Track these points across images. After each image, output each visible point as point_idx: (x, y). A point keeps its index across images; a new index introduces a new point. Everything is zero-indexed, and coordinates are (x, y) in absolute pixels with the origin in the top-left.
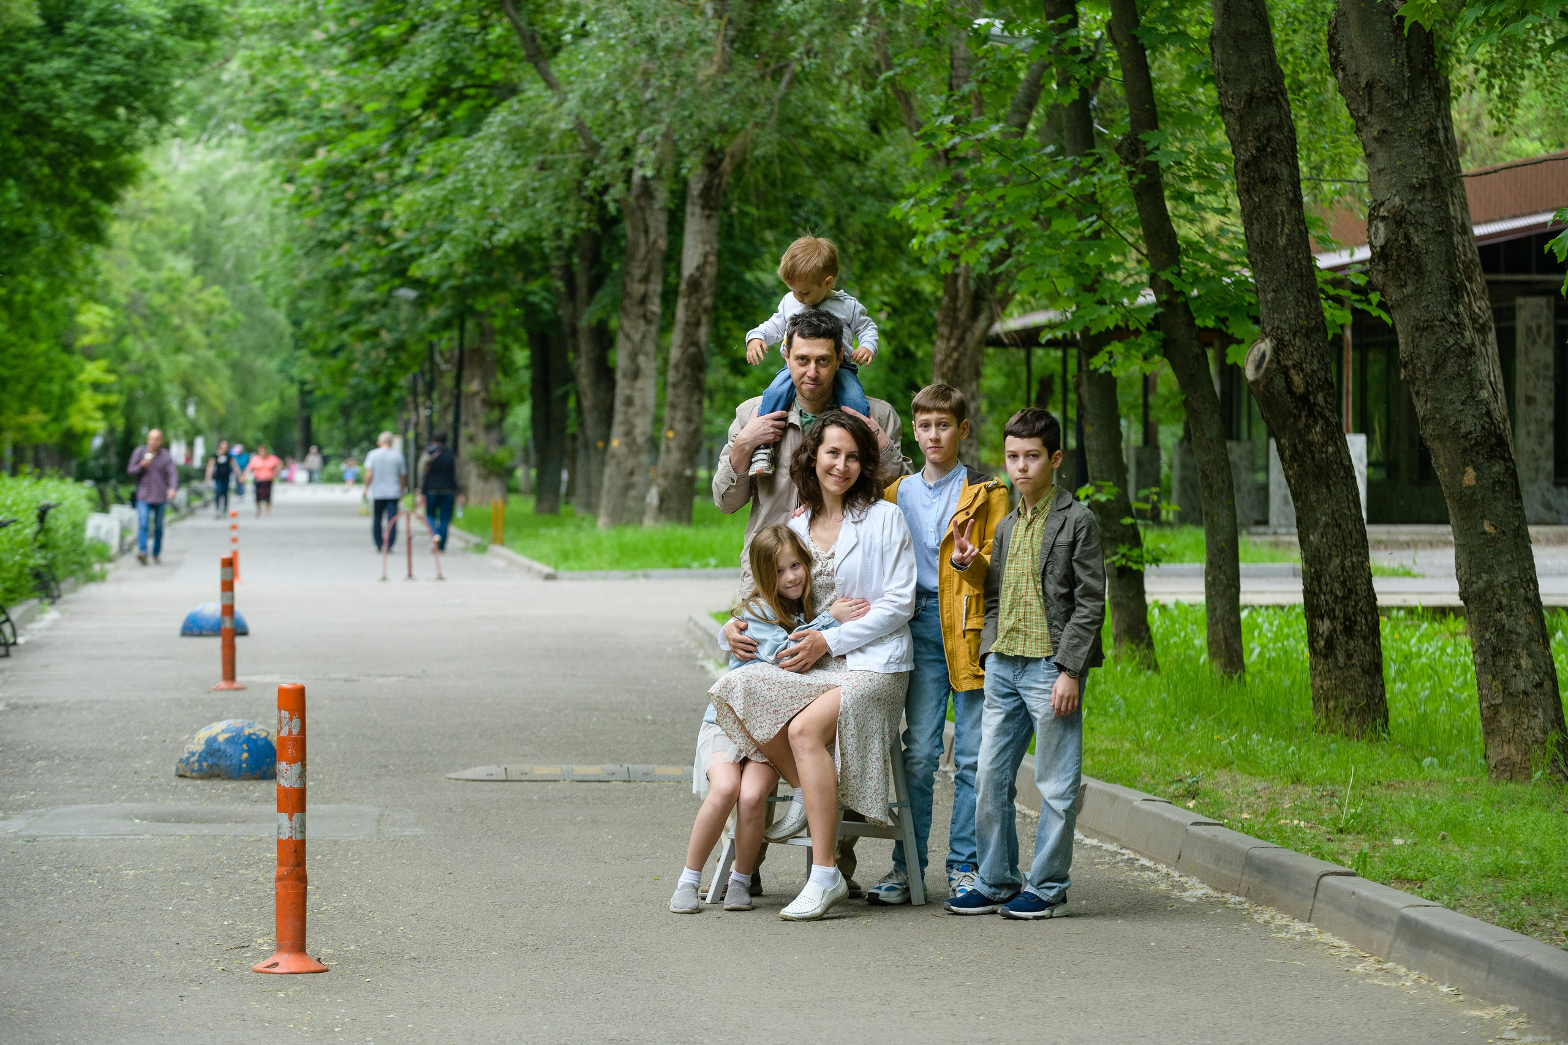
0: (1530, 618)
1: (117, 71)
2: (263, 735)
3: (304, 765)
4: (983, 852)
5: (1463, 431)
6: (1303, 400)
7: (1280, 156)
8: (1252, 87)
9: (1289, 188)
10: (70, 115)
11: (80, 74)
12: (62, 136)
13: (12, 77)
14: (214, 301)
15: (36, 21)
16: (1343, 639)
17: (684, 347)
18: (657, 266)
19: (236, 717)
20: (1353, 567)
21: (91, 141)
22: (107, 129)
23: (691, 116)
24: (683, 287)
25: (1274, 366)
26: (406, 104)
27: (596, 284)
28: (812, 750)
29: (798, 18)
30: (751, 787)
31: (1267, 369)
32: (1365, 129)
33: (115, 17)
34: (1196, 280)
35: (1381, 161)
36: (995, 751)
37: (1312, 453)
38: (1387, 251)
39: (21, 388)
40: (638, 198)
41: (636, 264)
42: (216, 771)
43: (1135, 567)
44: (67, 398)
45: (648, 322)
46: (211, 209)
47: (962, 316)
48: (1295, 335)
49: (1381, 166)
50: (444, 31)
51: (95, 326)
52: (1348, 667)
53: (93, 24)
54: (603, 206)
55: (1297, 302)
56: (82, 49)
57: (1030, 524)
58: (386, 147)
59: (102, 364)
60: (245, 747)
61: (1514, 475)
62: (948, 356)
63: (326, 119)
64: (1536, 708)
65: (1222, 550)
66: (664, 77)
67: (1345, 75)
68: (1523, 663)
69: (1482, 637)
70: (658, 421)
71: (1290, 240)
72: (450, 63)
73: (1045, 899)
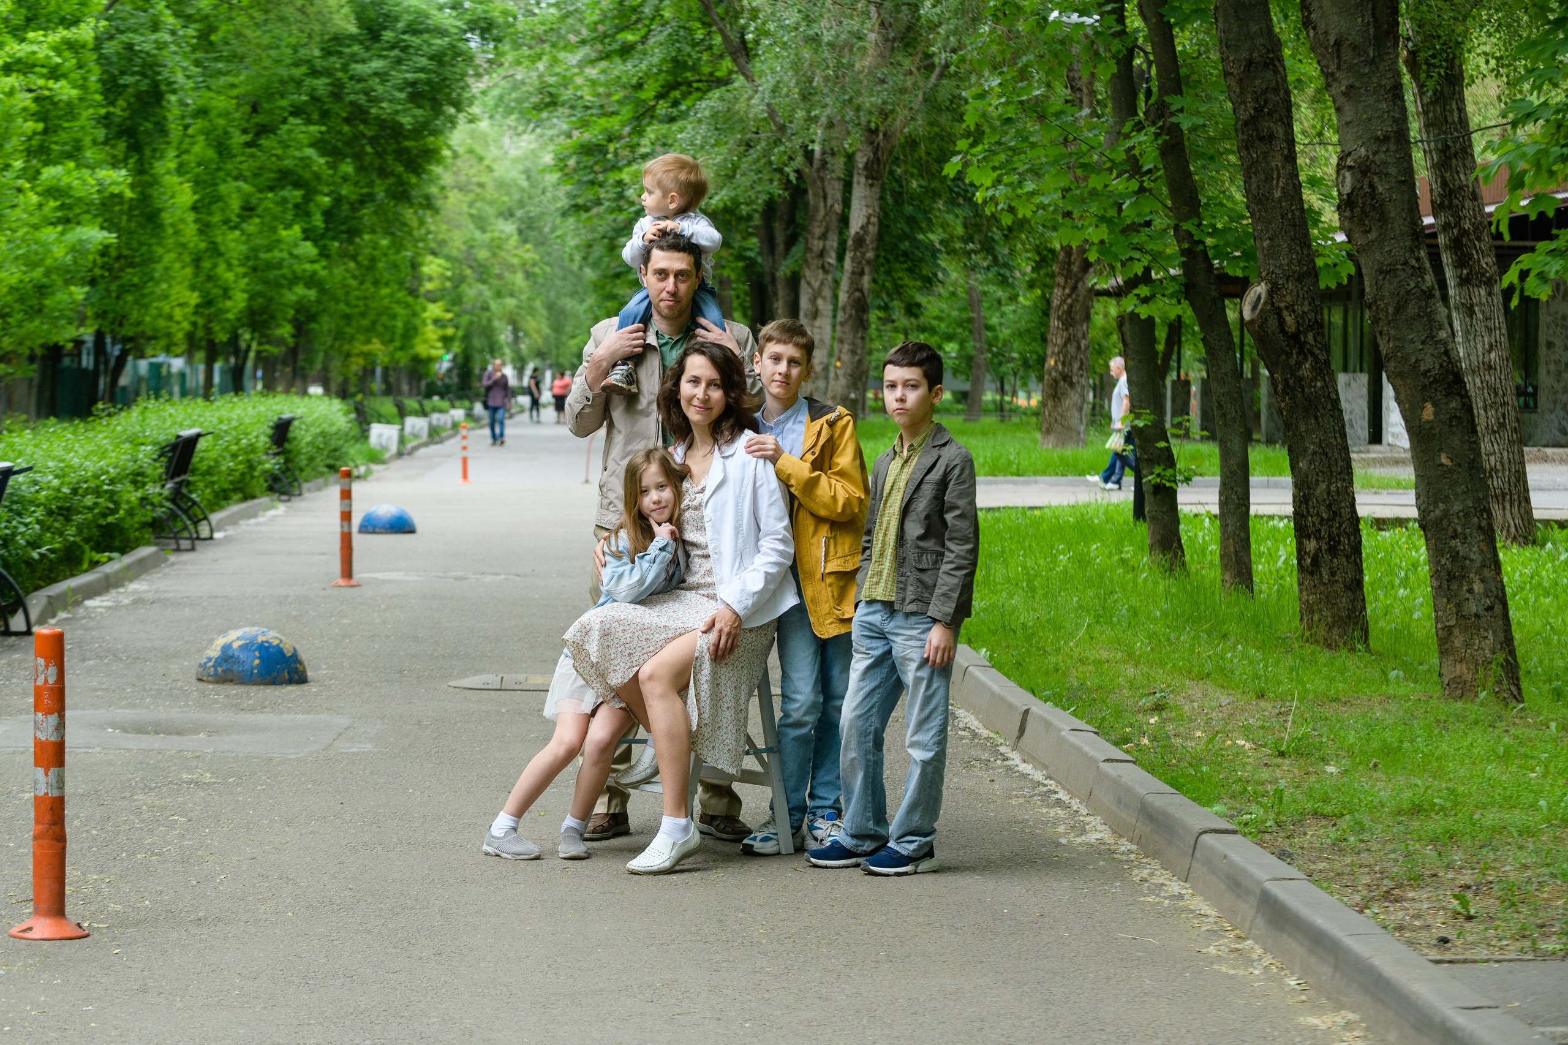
0: (1483, 545)
1: (422, 70)
2: (276, 642)
3: (62, 717)
4: (848, 801)
5: (1422, 368)
6: (1295, 339)
7: (1276, 116)
8: (1251, 53)
9: (1284, 145)
10: (384, 105)
11: (393, 73)
12: (382, 123)
13: (340, 75)
14: (527, 256)
15: (353, 29)
16: (1327, 557)
17: (850, 293)
18: (834, 225)
19: (252, 625)
20: (1338, 492)
21: (401, 125)
22: (414, 116)
23: (850, 100)
24: (850, 242)
25: (1269, 307)
27: (791, 241)
28: (662, 696)
29: (936, 19)
31: (1262, 310)
32: (1335, 85)
33: (421, 27)
34: (1216, 232)
35: (1349, 114)
36: (861, 695)
37: (1302, 387)
38: (1353, 198)
39: (365, 323)
40: (818, 170)
41: (816, 224)
44: (410, 332)
45: (826, 272)
46: (533, 186)
48: (1288, 279)
49: (1348, 119)
50: (670, 35)
51: (435, 275)
52: (1332, 582)
53: (404, 32)
55: (1290, 249)
56: (395, 53)
57: (906, 462)
58: (627, 130)
59: (440, 304)
60: (257, 654)
61: (1470, 410)
62: (1064, 301)
63: (587, 108)
64: (1486, 630)
65: (1234, 473)
66: (828, 67)
67: (1316, 34)
68: (1476, 587)
69: (1438, 562)
70: (831, 354)
71: (1285, 193)
72: (675, 61)
73: (905, 853)
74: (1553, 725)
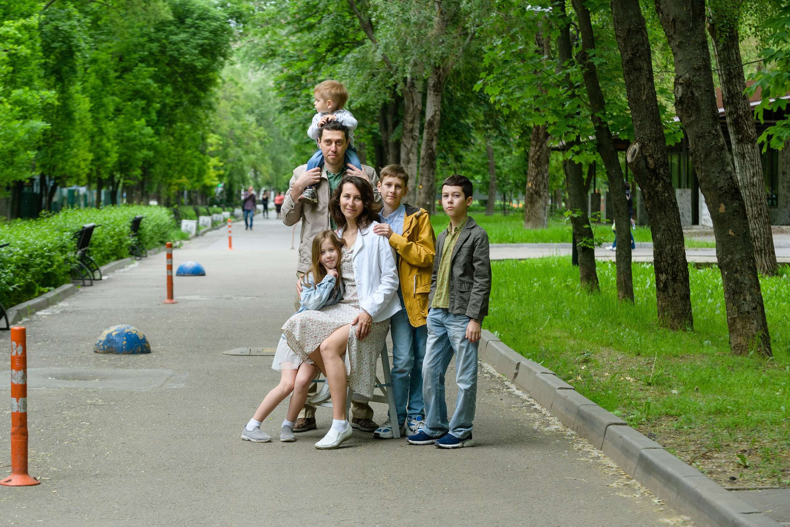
0: (751, 276)
1: (206, 38)
2: (134, 332)
3: (25, 372)
5: (719, 186)
6: (654, 171)
7: (643, 58)
8: (630, 26)
9: (647, 72)
10: (187, 56)
11: (191, 40)
12: (186, 66)
13: (164, 41)
14: (261, 133)
15: (171, 18)
16: (671, 283)
17: (426, 150)
18: (418, 116)
19: (122, 323)
20: (676, 250)
21: (196, 67)
22: (202, 62)
23: (425, 52)
24: (426, 124)
25: (640, 155)
26: (319, 50)
27: (396, 124)
28: (332, 358)
29: (468, 10)
30: (304, 375)
31: (637, 157)
32: (673, 41)
33: (205, 16)
34: (613, 117)
35: (680, 56)
36: (432, 357)
37: (658, 196)
38: (683, 99)
39: (178, 168)
40: (409, 88)
41: (409, 115)
42: (111, 350)
43: (590, 247)
44: (202, 173)
45: (414, 140)
46: (264, 97)
47: (541, 137)
48: (650, 141)
49: (680, 59)
50: (333, 19)
51: (214, 143)
52: (674, 296)
53: (197, 19)
54: (395, 92)
55: (651, 126)
56: (193, 29)
57: (454, 237)
58: (312, 68)
59: (217, 158)
60: (125, 338)
61: (743, 207)
62: (535, 154)
63: (291, 57)
64: (753, 320)
65: (623, 240)
66: (414, 35)
67: (663, 16)
68: (747, 298)
69: (728, 285)
70: (417, 182)
71: (648, 97)
72: (335, 32)
73: (457, 437)
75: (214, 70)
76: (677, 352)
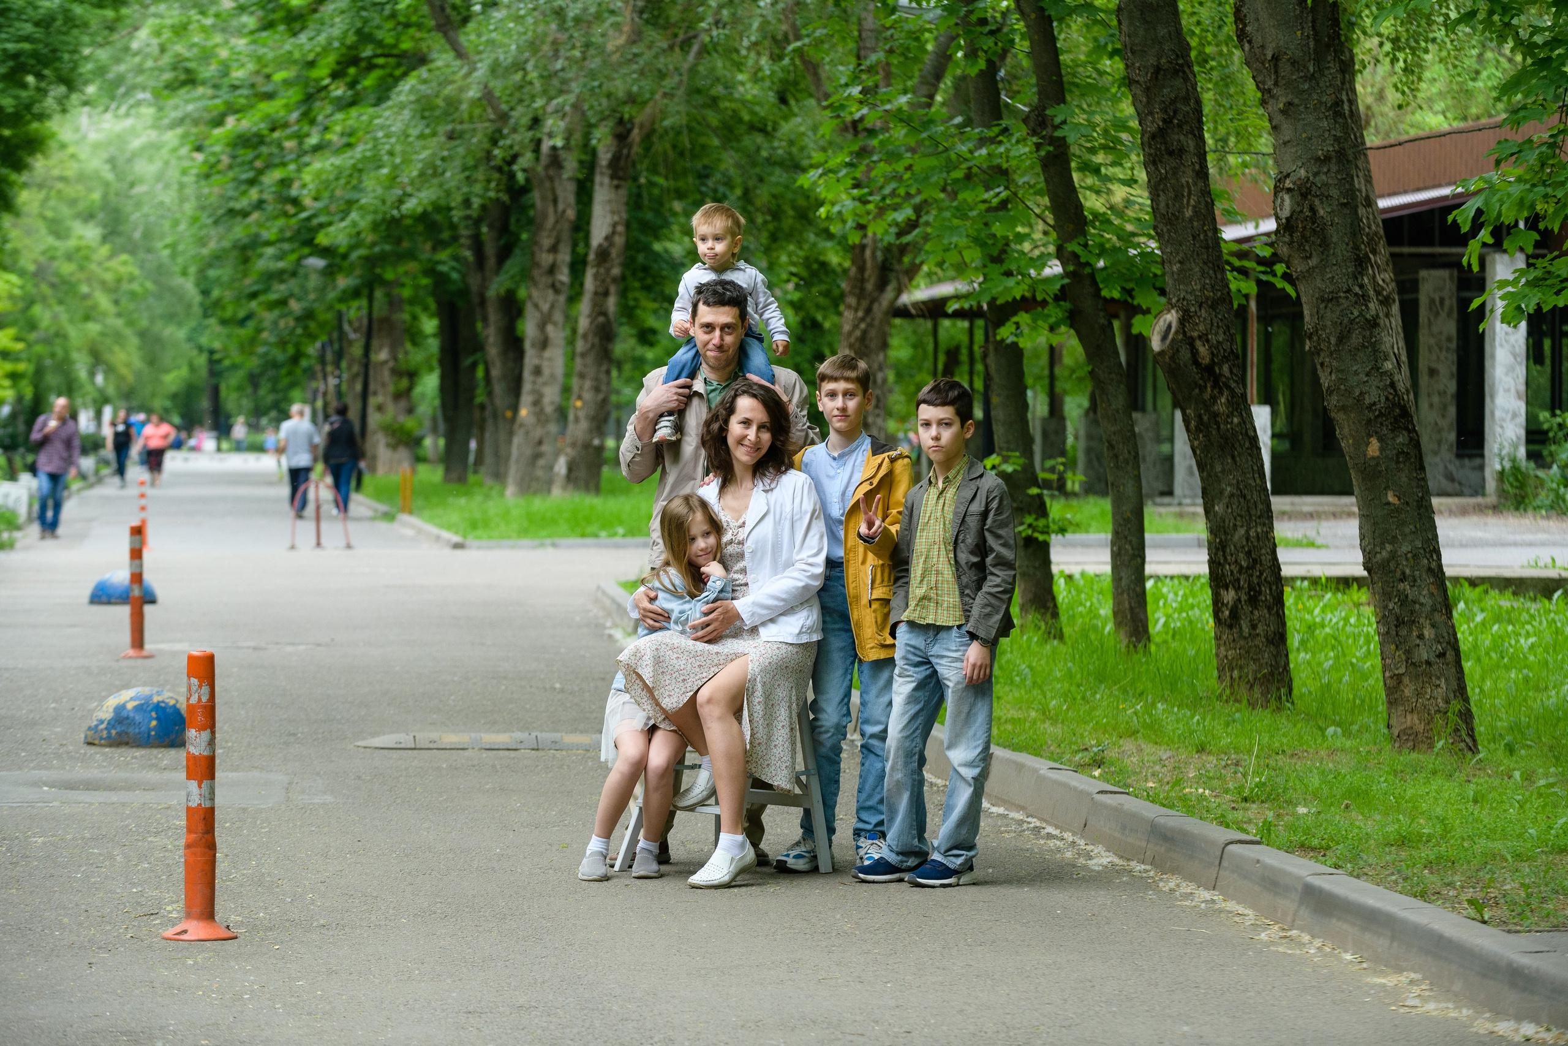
0: (1433, 588)
1: (27, 39)
2: (172, 702)
3: (213, 733)
4: (891, 820)
5: (1367, 401)
6: (1209, 371)
7: (1186, 128)
8: (1159, 59)
9: (1195, 160)
14: (123, 270)
16: (1247, 609)
17: (593, 317)
18: (566, 235)
19: (144, 684)
20: (1258, 538)
22: (17, 97)
23: (600, 86)
24: (592, 257)
25: (1180, 337)
26: (315, 73)
27: (504, 254)
28: (720, 718)
30: (659, 754)
31: (1173, 340)
32: (1271, 101)
34: (1102, 251)
35: (1287, 133)
36: (907, 717)
37: (1217, 423)
38: (1292, 223)
40: (547, 167)
41: (545, 234)
42: (125, 739)
43: (1041, 538)
45: (557, 291)
46: (120, 177)
47: (869, 286)
48: (1200, 306)
49: (1287, 138)
52: (1253, 636)
54: (512, 176)
55: (1203, 273)
57: (941, 493)
58: (295, 116)
59: (11, 332)
60: (154, 714)
61: (1418, 446)
62: (856, 327)
63: (235, 87)
64: (1438, 678)
65: (1127, 520)
66: (573, 47)
67: (1252, 48)
68: (1426, 633)
69: (1386, 607)
70: (566, 390)
71: (1196, 212)
72: (359, 32)
73: (952, 866)
74: (1517, 775)
75: (42, 117)
76: (1282, 744)
